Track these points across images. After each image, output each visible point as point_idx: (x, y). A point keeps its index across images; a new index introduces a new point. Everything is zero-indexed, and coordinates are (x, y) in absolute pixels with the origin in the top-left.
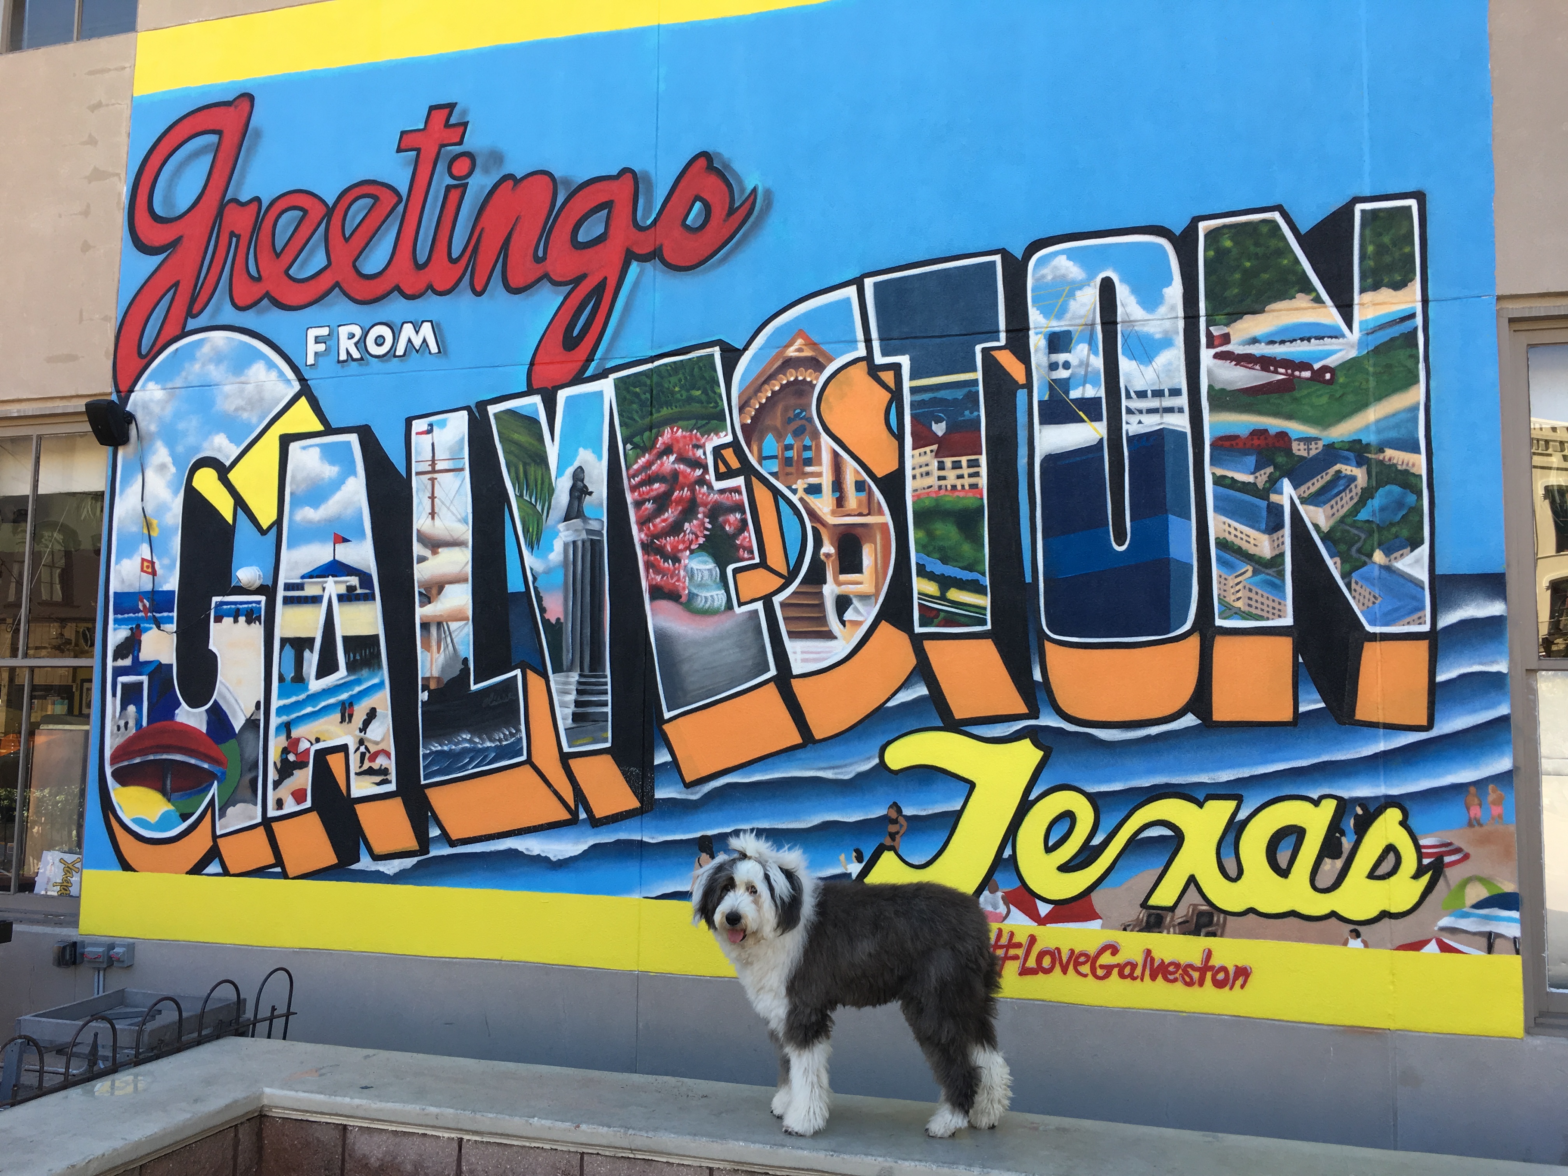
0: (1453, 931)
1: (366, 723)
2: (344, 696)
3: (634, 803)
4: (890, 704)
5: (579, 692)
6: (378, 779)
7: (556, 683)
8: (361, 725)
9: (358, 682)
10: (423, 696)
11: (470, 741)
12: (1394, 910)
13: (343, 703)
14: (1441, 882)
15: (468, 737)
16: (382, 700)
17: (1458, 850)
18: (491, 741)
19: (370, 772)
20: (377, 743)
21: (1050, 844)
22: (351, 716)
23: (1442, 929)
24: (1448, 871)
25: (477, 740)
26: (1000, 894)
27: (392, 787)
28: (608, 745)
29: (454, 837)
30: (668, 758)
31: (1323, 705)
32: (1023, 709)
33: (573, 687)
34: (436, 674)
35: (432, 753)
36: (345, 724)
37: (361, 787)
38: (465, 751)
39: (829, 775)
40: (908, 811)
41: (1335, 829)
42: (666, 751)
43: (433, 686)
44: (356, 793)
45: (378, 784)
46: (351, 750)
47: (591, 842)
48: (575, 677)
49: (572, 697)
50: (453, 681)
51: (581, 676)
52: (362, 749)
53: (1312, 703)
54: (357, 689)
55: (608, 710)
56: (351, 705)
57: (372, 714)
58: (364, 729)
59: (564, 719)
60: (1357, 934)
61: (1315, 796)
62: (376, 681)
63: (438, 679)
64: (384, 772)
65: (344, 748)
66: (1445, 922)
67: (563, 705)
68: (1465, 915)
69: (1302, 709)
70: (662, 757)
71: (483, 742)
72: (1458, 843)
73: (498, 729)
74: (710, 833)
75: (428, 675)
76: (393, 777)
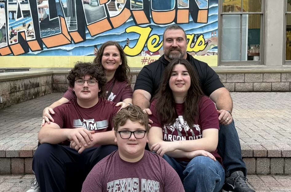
0: (209, 52)
1: (28, 27)
2: (23, 22)
3: (82, 40)
4: (127, 22)
5: (71, 21)
6: (32, 37)
7: (67, 19)
8: (27, 27)
9: (26, 19)
10: (40, 22)
11: (50, 30)
12: (201, 50)
13: (23, 23)
14: (208, 45)
15: (49, 29)
16: (31, 22)
17: (210, 41)
18: (54, 30)
19: (30, 36)
20: (31, 30)
21: (153, 43)
22: (25, 26)
23: (208, 52)
24: (209, 44)
25: (51, 29)
26: (145, 52)
27: (35, 38)
28: (77, 30)
29: (48, 47)
30: (88, 32)
31: (193, 20)
32: (149, 22)
33: (70, 20)
34: (42, 17)
35: (42, 32)
36: (24, 27)
37: (28, 39)
38: (49, 32)
39: (117, 34)
40: (130, 39)
41: (194, 39)
42: (88, 31)
43: (42, 20)
44: (27, 40)
45: (32, 38)
46: (26, 32)
47: (75, 47)
48: (70, 18)
49: (70, 21)
50: (45, 19)
51: (71, 18)
52: (28, 32)
53: (191, 20)
54: (26, 21)
55: (77, 24)
56: (25, 23)
57: (29, 25)
58: (28, 28)
59: (68, 25)
60: (196, 54)
61: (191, 34)
62: (30, 19)
63: (43, 19)
64: (33, 36)
65: (24, 32)
66: (208, 51)
67: (68, 23)
68: (211, 50)
69: (190, 21)
70: (87, 32)
71: (53, 30)
72: (210, 40)
73: (55, 27)
74: (96, 44)
75: (40, 18)
76: (35, 36)
